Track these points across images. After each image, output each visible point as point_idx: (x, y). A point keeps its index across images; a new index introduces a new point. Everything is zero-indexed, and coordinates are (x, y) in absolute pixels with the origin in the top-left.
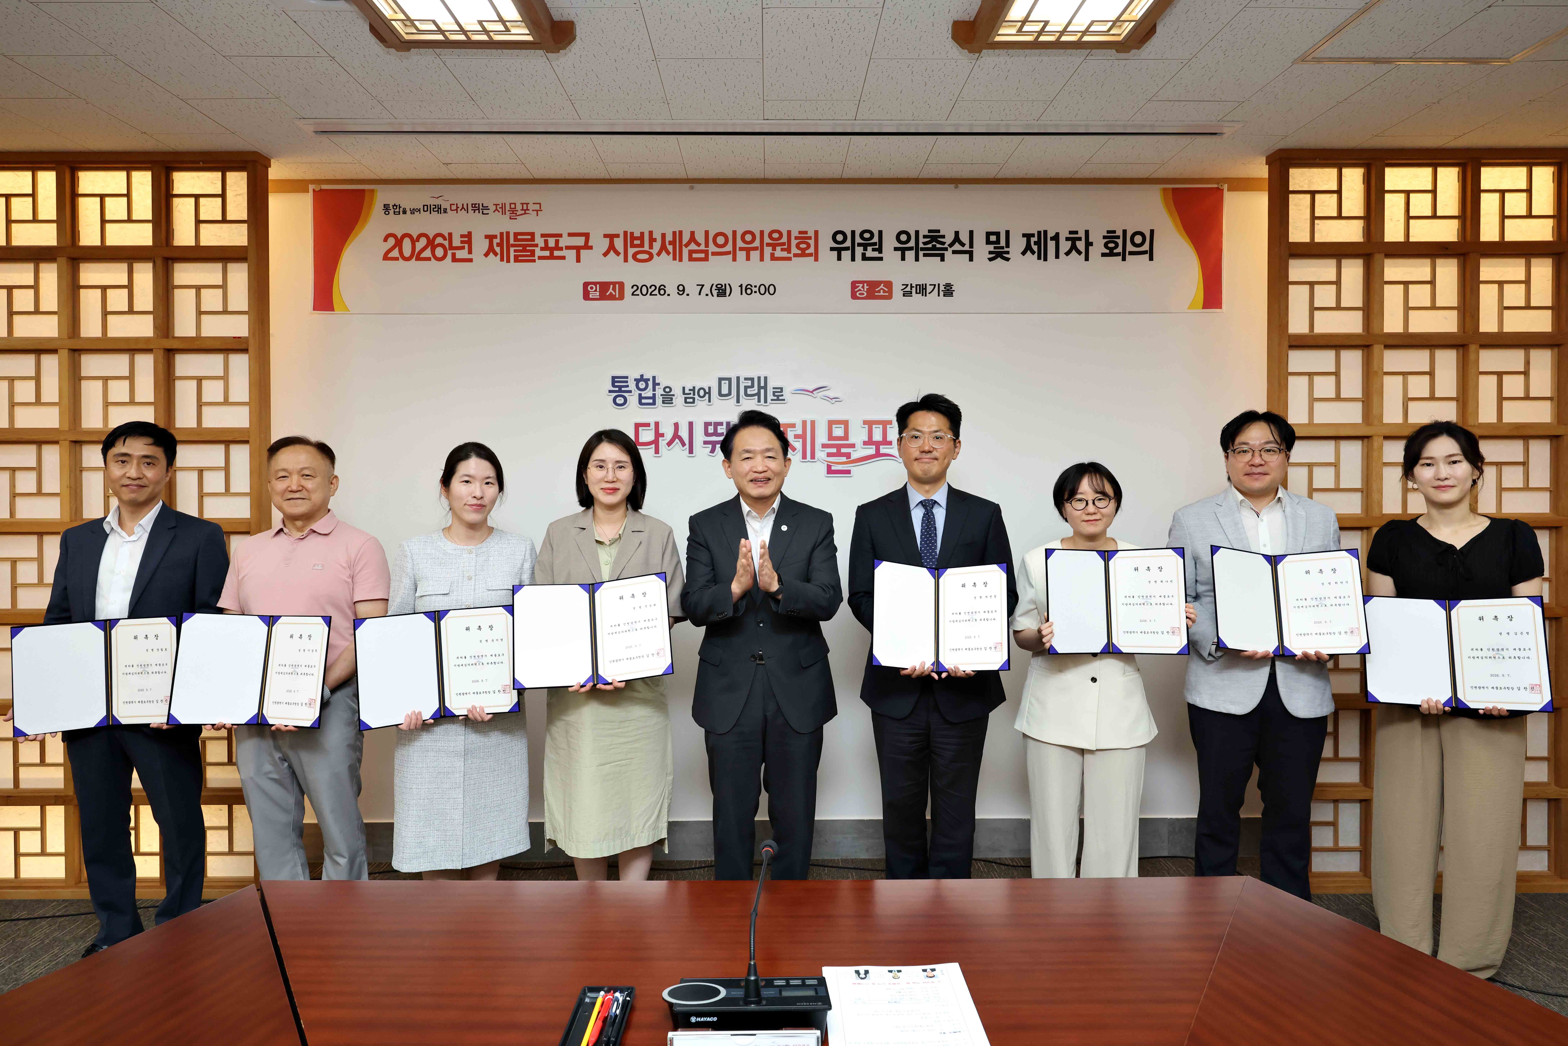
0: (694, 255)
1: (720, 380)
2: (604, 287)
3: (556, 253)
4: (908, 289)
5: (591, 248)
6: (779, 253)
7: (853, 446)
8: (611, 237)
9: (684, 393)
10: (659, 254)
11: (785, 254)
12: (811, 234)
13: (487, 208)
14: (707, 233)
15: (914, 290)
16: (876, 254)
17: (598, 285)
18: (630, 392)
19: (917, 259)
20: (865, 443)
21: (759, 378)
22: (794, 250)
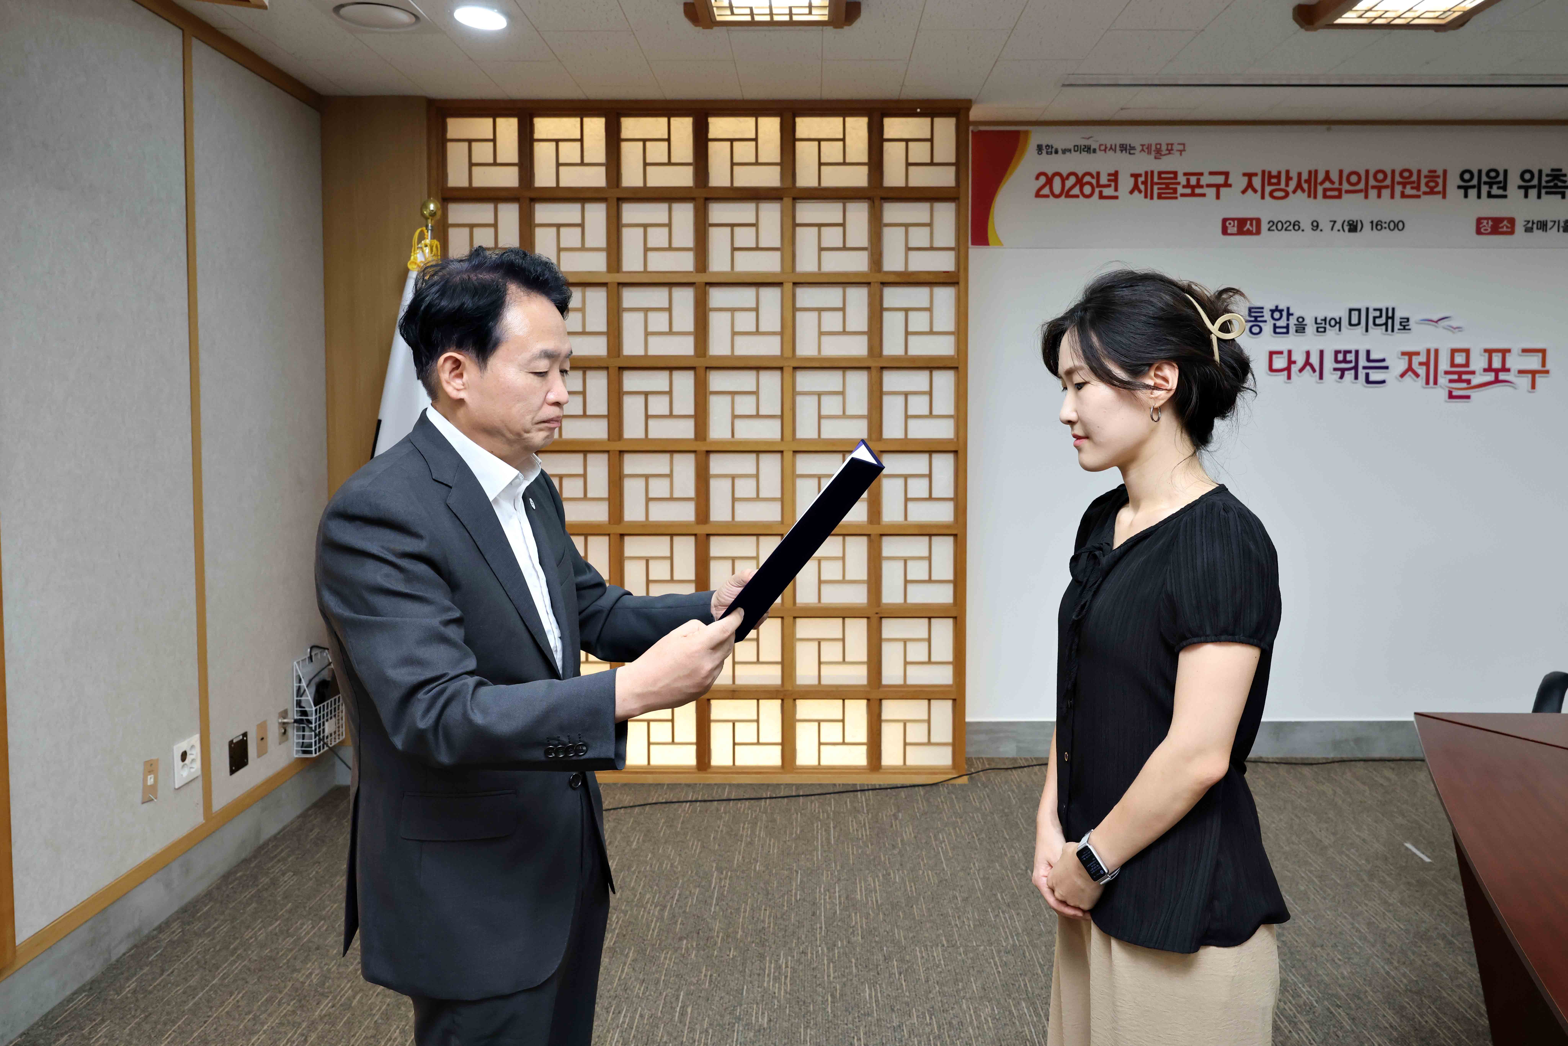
0: (1329, 193)
1: (1351, 310)
2: (1242, 222)
3: (1198, 191)
4: (1530, 225)
5: (1230, 186)
6: (1409, 191)
7: (1473, 373)
8: (1250, 176)
9: (1316, 323)
10: (1294, 192)
11: (1414, 192)
12: (1440, 172)
13: (1133, 148)
14: (1341, 172)
15: (1535, 226)
16: (1501, 192)
17: (1236, 222)
18: (1265, 321)
19: (1539, 197)
20: (1485, 370)
21: (1387, 309)
22: (1424, 188)
